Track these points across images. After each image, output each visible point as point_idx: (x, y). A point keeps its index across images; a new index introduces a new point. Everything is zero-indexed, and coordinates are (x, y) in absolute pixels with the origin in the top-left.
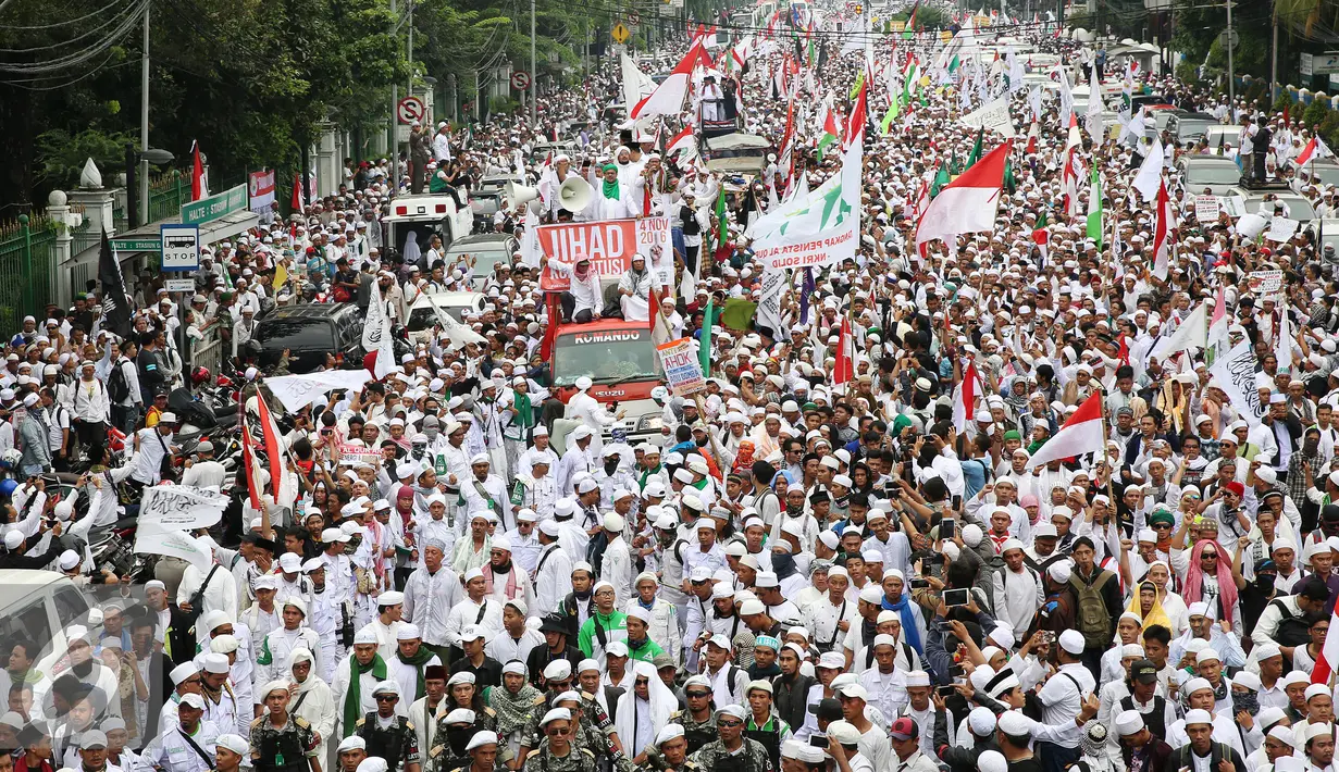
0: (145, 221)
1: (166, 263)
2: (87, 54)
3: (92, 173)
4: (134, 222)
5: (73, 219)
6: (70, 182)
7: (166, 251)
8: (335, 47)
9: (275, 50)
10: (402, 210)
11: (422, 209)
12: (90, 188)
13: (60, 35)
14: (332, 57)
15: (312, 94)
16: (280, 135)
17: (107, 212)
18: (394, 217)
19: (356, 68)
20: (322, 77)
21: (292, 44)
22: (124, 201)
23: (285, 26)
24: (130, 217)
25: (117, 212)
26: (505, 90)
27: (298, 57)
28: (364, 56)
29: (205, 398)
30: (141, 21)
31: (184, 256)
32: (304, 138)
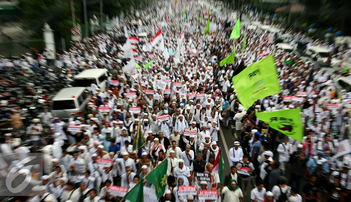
0: (102, 23)
3: (95, 17)
6: (92, 18)
22: (99, 21)
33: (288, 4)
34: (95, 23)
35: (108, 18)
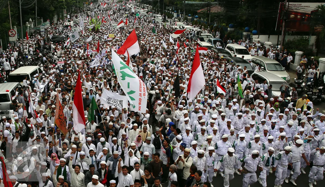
0: (37, 26)
1: (41, 30)
2: (30, 6)
3: (31, 20)
4: (35, 26)
5: (29, 25)
6: (28, 21)
7: (41, 29)
8: (57, 5)
9: (50, 5)
10: (65, 24)
11: (68, 24)
12: (30, 22)
13: (27, 3)
14: (57, 6)
15: (55, 10)
16: (51, 15)
17: (32, 25)
18: (64, 25)
19: (60, 7)
20: (56, 8)
21: (52, 4)
22: (34, 23)
23: (51, 2)
24: (35, 25)
25: (33, 25)
26: (74, 10)
27: (53, 6)
28: (60, 5)
29: (47, 46)
30: (36, 2)
31: (43, 30)
32: (53, 16)
33: (208, 5)
34: (30, 25)
35: (42, 20)
